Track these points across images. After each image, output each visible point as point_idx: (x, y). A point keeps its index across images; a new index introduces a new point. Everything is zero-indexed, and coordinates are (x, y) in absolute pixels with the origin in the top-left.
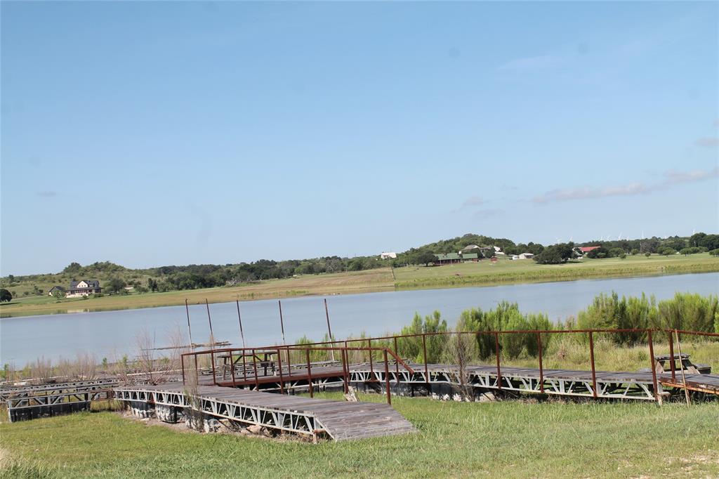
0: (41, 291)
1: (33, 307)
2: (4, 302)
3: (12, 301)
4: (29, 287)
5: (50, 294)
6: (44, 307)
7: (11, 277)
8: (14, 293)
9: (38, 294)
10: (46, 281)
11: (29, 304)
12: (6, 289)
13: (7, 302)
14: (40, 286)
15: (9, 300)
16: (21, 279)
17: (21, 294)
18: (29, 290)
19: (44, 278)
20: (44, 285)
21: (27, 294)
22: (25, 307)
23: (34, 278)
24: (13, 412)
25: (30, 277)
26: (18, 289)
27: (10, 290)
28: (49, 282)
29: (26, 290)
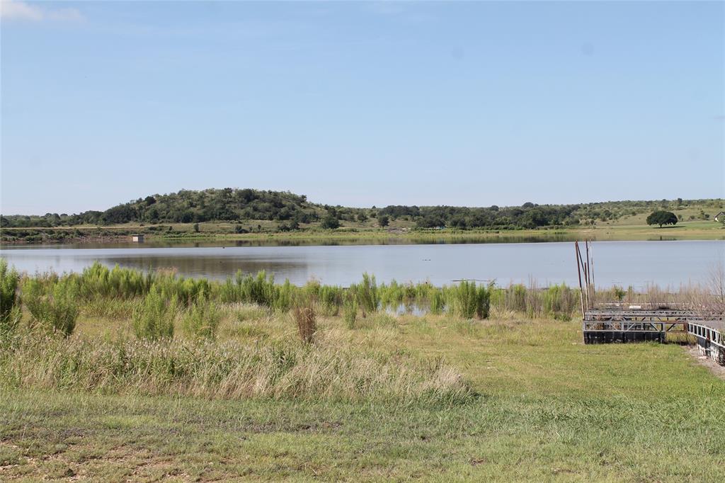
0: (708, 216)
1: (698, 231)
2: (669, 225)
3: (678, 224)
4: (695, 211)
5: (716, 219)
6: (709, 232)
7: (680, 200)
8: (680, 217)
9: (704, 219)
10: (713, 206)
11: (693, 228)
12: (672, 212)
13: (673, 225)
14: (706, 211)
15: (674, 224)
16: (689, 202)
17: (687, 218)
18: (695, 215)
19: (711, 203)
20: (711, 210)
21: (693, 218)
22: (690, 232)
23: (702, 202)
24: (587, 334)
25: (698, 201)
26: (685, 213)
27: (676, 213)
28: (716, 207)
29: (692, 215)
